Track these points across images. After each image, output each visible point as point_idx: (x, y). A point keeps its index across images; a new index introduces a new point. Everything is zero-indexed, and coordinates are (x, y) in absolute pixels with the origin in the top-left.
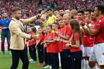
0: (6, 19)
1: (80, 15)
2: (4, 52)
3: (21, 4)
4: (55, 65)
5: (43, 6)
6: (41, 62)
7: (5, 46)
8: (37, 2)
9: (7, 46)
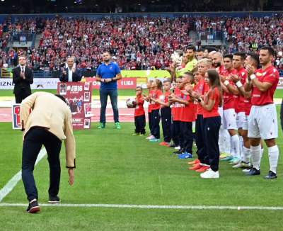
0: (109, 63)
1: (228, 62)
2: (104, 125)
3: (148, 30)
4: (185, 142)
5: (198, 35)
6: (167, 140)
7: (106, 115)
8: (183, 27)
9: (112, 114)
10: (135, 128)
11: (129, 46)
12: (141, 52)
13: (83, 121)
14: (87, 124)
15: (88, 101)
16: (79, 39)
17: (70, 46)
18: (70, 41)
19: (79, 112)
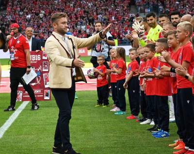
3: (96, 6)
5: (137, 9)
6: (135, 113)
8: (125, 2)
10: (97, 98)
11: (79, 19)
12: (90, 25)
13: (43, 92)
14: (47, 95)
15: (47, 70)
16: (37, 14)
17: (30, 20)
18: (29, 16)
19: (38, 82)
